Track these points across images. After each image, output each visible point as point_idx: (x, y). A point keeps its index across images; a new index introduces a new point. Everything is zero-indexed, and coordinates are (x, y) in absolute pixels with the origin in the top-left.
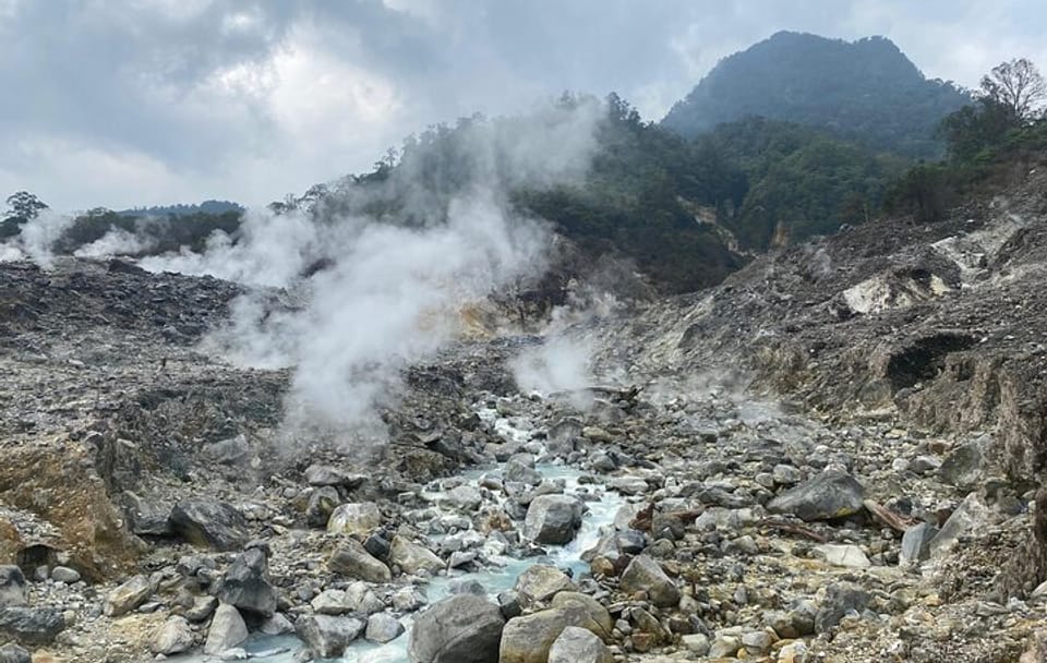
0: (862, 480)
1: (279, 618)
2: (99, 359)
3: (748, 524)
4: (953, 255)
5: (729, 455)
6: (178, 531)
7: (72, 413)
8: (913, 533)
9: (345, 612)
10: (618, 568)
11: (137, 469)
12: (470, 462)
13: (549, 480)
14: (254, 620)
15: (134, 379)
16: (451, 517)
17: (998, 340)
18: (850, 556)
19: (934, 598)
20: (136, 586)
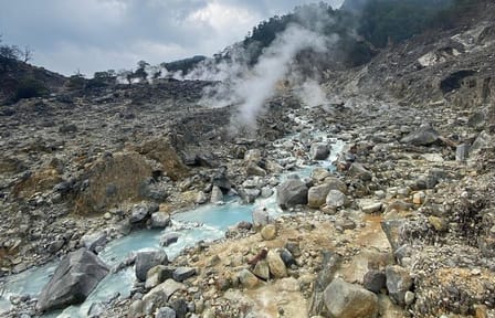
0: (437, 129)
1: (232, 190)
2: (169, 110)
3: (394, 148)
4: (460, 41)
5: (382, 123)
6: (198, 163)
7: (163, 128)
8: (460, 147)
9: (254, 187)
10: (347, 167)
11: (184, 143)
12: (288, 133)
13: (316, 137)
14: (225, 191)
15: (180, 115)
16: (284, 152)
17: (485, 70)
18: (436, 158)
19: (474, 173)
20: (188, 182)
